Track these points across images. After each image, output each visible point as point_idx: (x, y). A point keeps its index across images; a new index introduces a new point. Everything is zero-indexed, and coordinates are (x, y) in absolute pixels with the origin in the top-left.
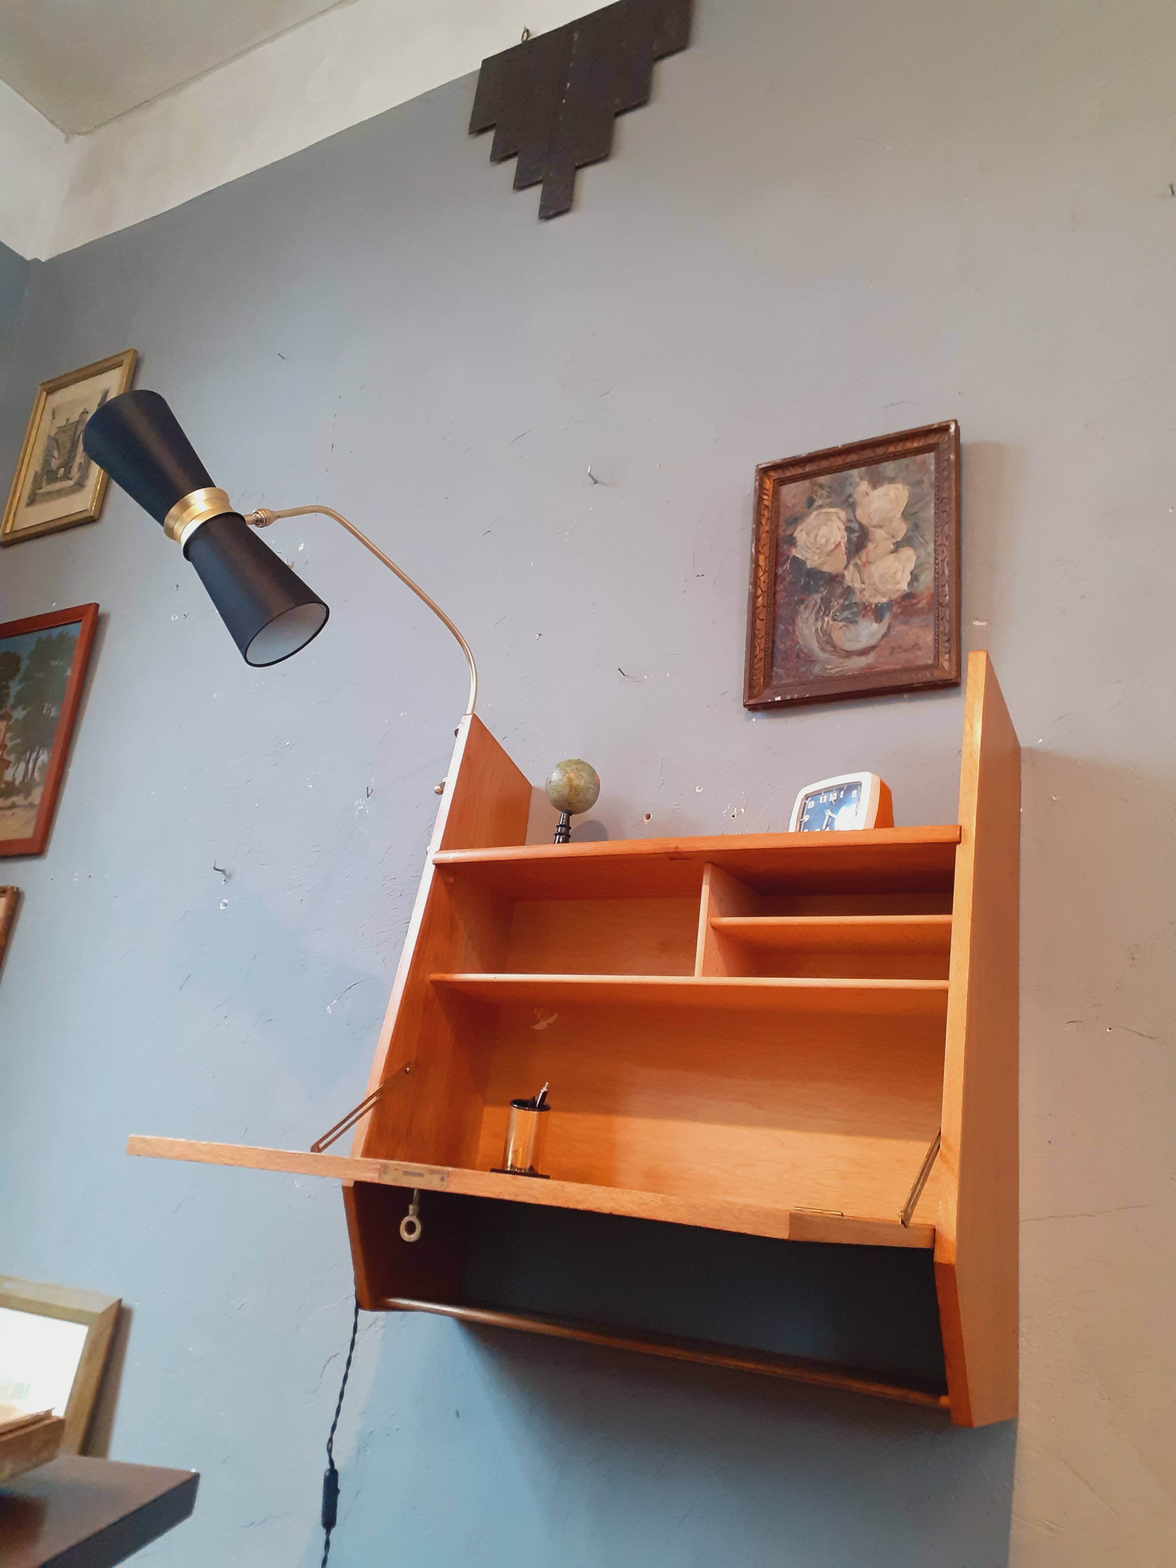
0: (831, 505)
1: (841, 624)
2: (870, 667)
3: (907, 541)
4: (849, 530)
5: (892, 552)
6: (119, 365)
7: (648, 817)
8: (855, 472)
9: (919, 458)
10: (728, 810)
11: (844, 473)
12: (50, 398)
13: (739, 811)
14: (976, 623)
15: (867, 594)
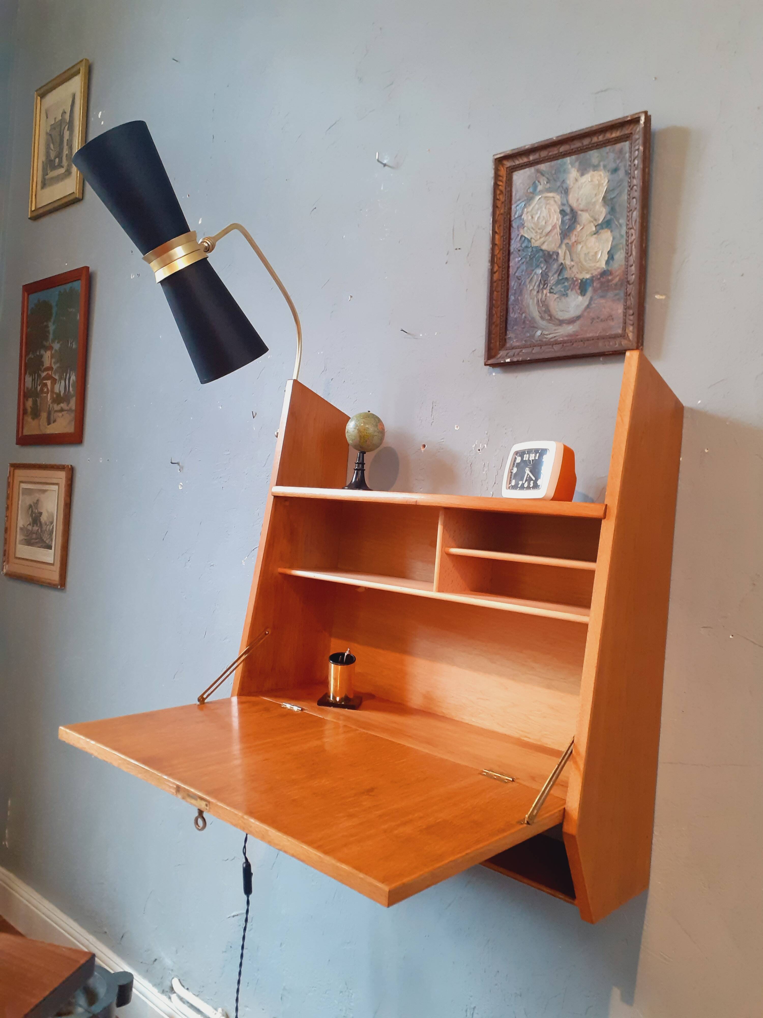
0: (549, 190)
1: (556, 296)
2: (575, 334)
3: (607, 224)
4: (562, 212)
5: (595, 234)
6: (78, 72)
7: (424, 446)
8: (568, 160)
9: (618, 146)
10: (476, 445)
11: (559, 161)
12: (43, 100)
13: (483, 446)
14: (657, 297)
15: (575, 270)
